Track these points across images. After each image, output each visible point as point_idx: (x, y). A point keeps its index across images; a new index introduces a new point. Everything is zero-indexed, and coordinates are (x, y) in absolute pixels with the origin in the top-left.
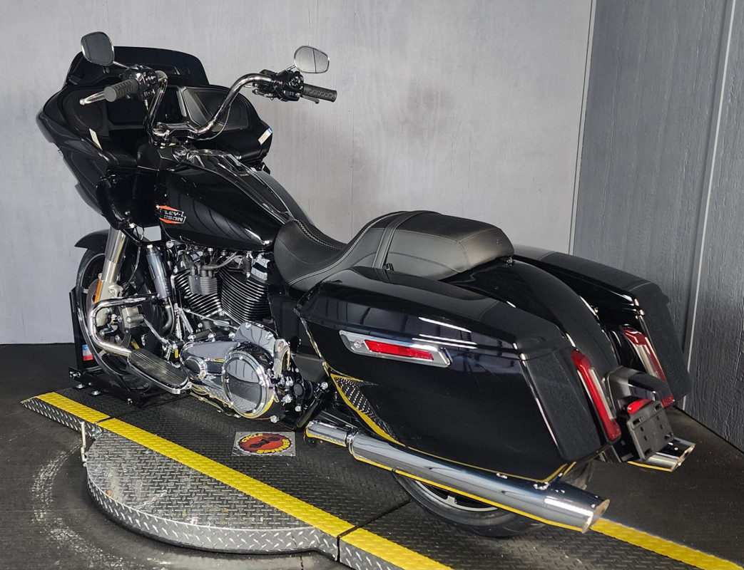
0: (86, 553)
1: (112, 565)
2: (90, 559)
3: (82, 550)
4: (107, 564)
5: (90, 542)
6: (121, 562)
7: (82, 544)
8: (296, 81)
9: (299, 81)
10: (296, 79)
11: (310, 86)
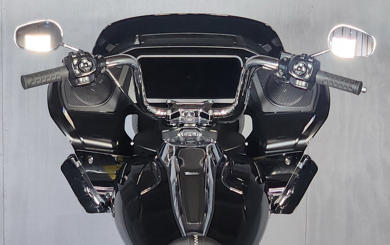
8: (299, 69)
9: (304, 69)
10: (299, 67)
11: (326, 74)
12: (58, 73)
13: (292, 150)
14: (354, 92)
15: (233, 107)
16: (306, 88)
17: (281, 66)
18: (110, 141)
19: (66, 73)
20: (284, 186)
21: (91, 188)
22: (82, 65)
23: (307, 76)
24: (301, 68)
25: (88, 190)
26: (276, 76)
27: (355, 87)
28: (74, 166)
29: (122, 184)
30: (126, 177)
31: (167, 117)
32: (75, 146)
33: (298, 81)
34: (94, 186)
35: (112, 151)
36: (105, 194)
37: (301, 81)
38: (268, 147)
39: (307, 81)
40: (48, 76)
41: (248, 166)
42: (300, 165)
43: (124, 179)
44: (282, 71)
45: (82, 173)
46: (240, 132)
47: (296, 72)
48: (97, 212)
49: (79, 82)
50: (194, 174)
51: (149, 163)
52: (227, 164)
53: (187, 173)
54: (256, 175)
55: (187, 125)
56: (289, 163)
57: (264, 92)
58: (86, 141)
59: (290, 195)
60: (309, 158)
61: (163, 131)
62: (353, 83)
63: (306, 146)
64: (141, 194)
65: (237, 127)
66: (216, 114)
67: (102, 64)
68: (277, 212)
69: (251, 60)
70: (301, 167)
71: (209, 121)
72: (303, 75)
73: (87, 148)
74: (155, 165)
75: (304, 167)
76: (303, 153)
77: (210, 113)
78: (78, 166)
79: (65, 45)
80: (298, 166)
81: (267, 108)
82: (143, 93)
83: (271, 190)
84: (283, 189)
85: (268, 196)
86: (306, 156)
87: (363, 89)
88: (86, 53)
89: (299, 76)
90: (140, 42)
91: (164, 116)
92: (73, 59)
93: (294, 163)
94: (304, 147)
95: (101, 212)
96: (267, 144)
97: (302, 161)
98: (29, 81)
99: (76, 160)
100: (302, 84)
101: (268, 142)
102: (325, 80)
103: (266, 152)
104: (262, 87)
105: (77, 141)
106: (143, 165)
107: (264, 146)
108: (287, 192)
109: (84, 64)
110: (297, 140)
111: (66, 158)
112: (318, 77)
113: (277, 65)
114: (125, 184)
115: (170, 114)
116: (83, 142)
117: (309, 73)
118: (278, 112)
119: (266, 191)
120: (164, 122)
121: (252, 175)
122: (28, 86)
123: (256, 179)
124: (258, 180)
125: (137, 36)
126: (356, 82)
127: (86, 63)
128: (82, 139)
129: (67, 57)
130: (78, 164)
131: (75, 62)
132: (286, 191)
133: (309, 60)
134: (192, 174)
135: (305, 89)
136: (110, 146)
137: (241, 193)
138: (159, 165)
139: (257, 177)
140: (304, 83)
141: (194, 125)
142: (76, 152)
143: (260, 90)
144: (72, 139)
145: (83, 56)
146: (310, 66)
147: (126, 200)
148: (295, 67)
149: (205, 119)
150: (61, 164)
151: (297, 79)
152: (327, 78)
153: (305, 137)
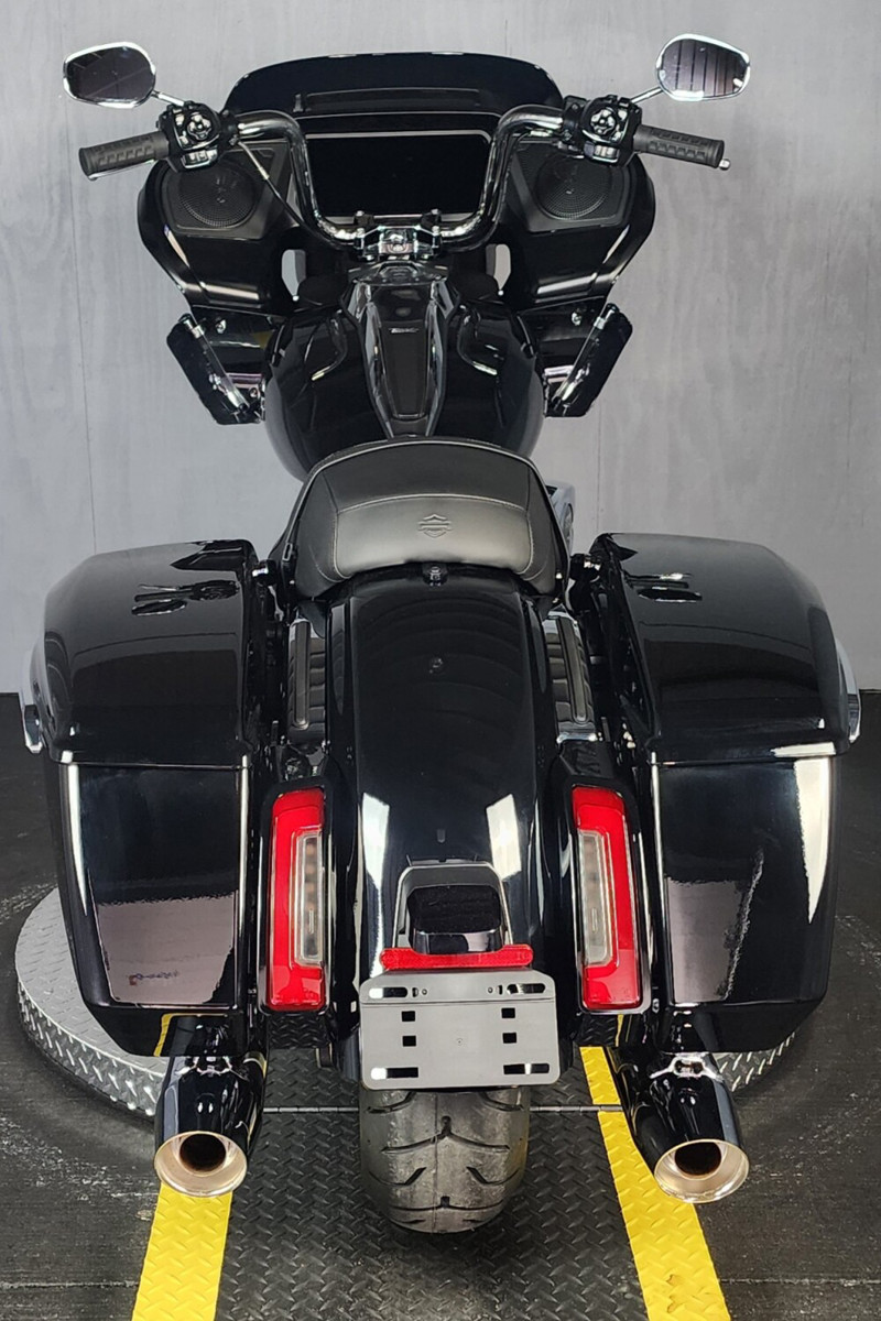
0: (28, 1156)
1: (85, 1182)
2: (35, 1170)
3: (16, 1150)
4: (73, 1179)
5: (33, 1133)
6: (105, 1177)
7: (17, 1136)
8: (602, 121)
9: (611, 121)
10: (602, 118)
11: (653, 131)
12: (147, 143)
13: (586, 294)
14: (707, 162)
15: (478, 217)
16: (615, 161)
17: (566, 122)
18: (255, 288)
19: (164, 143)
20: (572, 364)
21: (222, 376)
22: (192, 125)
23: (618, 135)
24: (606, 119)
25: (218, 380)
26: (556, 147)
27: (710, 152)
28: (192, 335)
29: (276, 364)
30: (282, 352)
31: (357, 241)
32: (190, 296)
33: (599, 147)
34: (227, 372)
35: (259, 307)
36: (250, 387)
37: (605, 148)
38: (541, 290)
39: (616, 145)
40: (129, 149)
41: (506, 324)
42: (600, 323)
43: (279, 356)
44: (570, 132)
45: (205, 347)
46: (489, 273)
47: (596, 128)
48: (236, 423)
49: (189, 162)
50: (407, 330)
51: (324, 322)
52: (466, 320)
53: (394, 331)
54: (523, 340)
55: (394, 258)
56: (578, 323)
57: (532, 193)
58: (210, 288)
59: (581, 380)
60: (617, 309)
61: (351, 271)
62: (706, 144)
63: (612, 285)
64: (314, 379)
65: (482, 264)
66: (445, 234)
67: (230, 128)
68: (558, 414)
69: (507, 118)
70: (601, 327)
71: (433, 246)
72: (611, 133)
73: (212, 302)
74: (336, 325)
75: (606, 325)
76: (605, 300)
77: (435, 231)
78: (197, 336)
79: (160, 96)
80: (595, 325)
81: (538, 224)
82: (313, 201)
83: (548, 371)
84: (568, 369)
85: (542, 380)
86: (612, 305)
87: (723, 164)
88: (199, 105)
89: (602, 136)
90: (304, 108)
91: (350, 241)
92: (175, 116)
93: (588, 320)
94: (607, 287)
95: (243, 422)
96: (539, 286)
97: (603, 316)
98: (94, 159)
99: (194, 326)
100: (605, 153)
101: (541, 282)
102: (652, 142)
103: (538, 301)
104: (528, 184)
105: (195, 288)
106: (313, 328)
107: (533, 290)
108: (577, 373)
109: (197, 124)
110: (595, 275)
111: (176, 322)
112: (637, 137)
113: (560, 120)
114: (281, 364)
115: (363, 236)
116: (205, 290)
117: (621, 130)
118: (559, 230)
119: (540, 372)
120: (351, 252)
121: (515, 341)
122: (92, 167)
123: (522, 348)
124: (527, 349)
125: (298, 96)
126: (711, 143)
127: (201, 123)
128: (203, 284)
129: (165, 113)
130: (198, 331)
131: (180, 120)
132: (575, 373)
133: (622, 104)
134: (403, 331)
135: (614, 164)
136: (255, 296)
137: (494, 373)
138: (344, 326)
139: (524, 345)
140: (611, 151)
141: (407, 257)
142: (192, 309)
143: (524, 192)
144: (183, 284)
145: (193, 111)
146: (623, 114)
147: (288, 397)
148: (595, 118)
149: (426, 246)
150: (167, 334)
151: (598, 143)
152: (655, 139)
153: (609, 270)
